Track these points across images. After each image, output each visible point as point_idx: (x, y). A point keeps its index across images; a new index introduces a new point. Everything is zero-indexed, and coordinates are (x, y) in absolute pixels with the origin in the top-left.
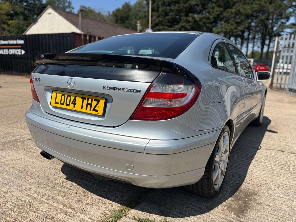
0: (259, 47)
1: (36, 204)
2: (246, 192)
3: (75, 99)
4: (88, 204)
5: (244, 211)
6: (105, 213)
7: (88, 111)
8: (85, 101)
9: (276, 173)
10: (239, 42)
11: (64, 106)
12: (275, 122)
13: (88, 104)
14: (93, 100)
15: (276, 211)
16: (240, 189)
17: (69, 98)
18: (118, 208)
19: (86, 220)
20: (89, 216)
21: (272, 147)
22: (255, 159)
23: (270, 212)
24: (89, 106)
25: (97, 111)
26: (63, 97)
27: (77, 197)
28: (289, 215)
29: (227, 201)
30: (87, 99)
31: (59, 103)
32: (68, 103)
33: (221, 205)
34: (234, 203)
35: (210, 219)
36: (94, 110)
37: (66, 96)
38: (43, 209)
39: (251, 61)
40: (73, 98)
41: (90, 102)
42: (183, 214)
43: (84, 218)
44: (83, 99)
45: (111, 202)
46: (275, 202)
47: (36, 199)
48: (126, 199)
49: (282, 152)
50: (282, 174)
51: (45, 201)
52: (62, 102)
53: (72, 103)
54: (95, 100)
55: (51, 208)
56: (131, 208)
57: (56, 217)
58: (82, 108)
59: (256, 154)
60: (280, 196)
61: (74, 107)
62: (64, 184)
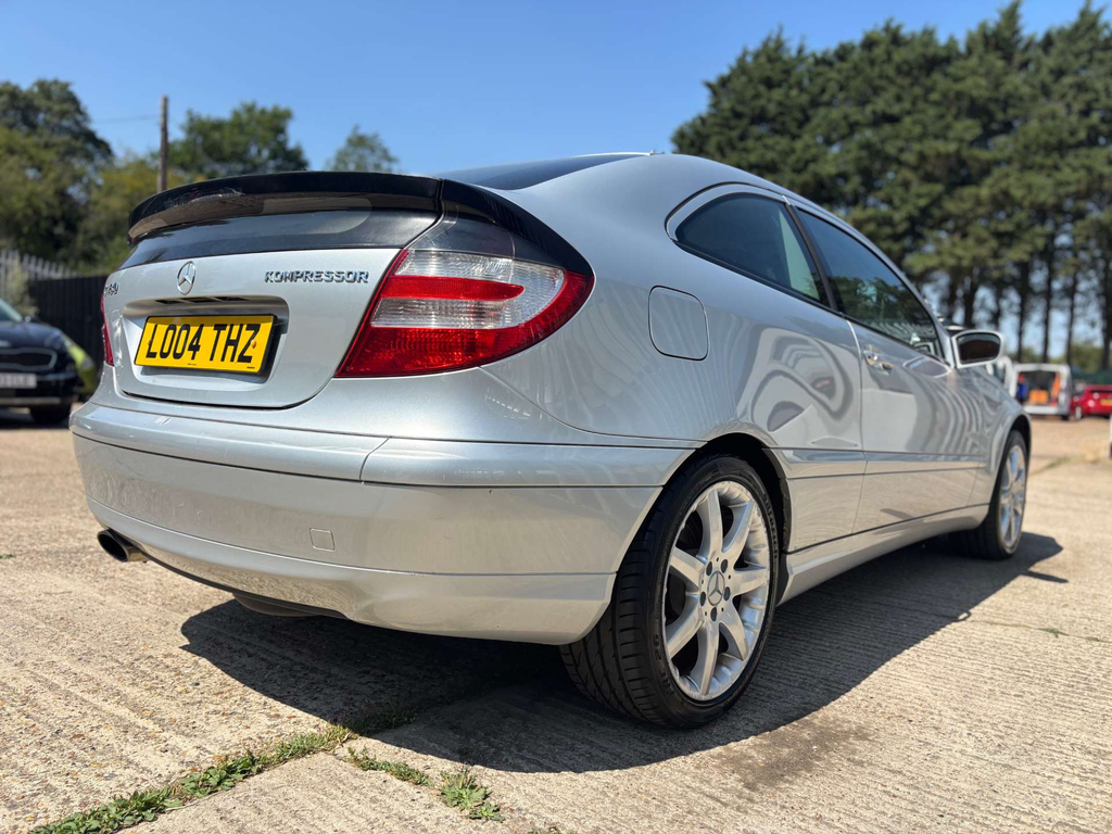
0: (1093, 324)
1: (45, 698)
2: (828, 728)
3: (198, 335)
4: (216, 712)
5: (782, 775)
6: (260, 738)
7: (228, 365)
8: (224, 334)
9: (986, 687)
10: (1011, 305)
11: (170, 362)
12: (1077, 553)
13: (229, 342)
14: (245, 327)
15: (917, 788)
16: (806, 718)
17: (184, 332)
18: (315, 731)
19: (184, 749)
20: (198, 742)
21: (1017, 619)
22: (925, 645)
23: (889, 789)
24: (230, 349)
25: (248, 359)
26: (171, 332)
27: (191, 695)
28: (965, 803)
29: (732, 744)
30: (228, 328)
31: (158, 355)
32: (179, 351)
33: (704, 753)
34: (758, 752)
35: (635, 786)
36: (241, 358)
37: (178, 328)
38: (60, 710)
39: (1058, 373)
40: (194, 330)
41: (233, 337)
42: (540, 764)
43: (180, 745)
44: (220, 328)
45: (299, 713)
46: (930, 764)
47: (52, 687)
48: (356, 710)
49: (1051, 635)
50: (1013, 693)
51: (80, 695)
52: (165, 351)
53: (190, 348)
54: (249, 327)
55: (89, 712)
56: (361, 735)
57: (91, 734)
58: (211, 359)
59: (939, 633)
60: (962, 752)
61: (193, 358)
62: (168, 661)
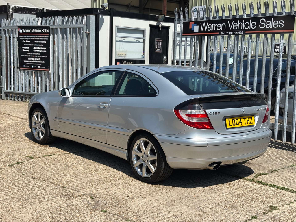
7: (249, 125)
8: (246, 120)
11: (236, 126)
13: (247, 121)
17: (237, 120)
24: (248, 122)
25: (252, 123)
26: (234, 121)
30: (246, 118)
31: (232, 125)
32: (237, 124)
36: (251, 123)
37: (235, 120)
40: (239, 120)
41: (248, 120)
44: (244, 119)
52: (234, 124)
53: (240, 123)
54: (250, 118)
58: (245, 124)
61: (241, 124)
